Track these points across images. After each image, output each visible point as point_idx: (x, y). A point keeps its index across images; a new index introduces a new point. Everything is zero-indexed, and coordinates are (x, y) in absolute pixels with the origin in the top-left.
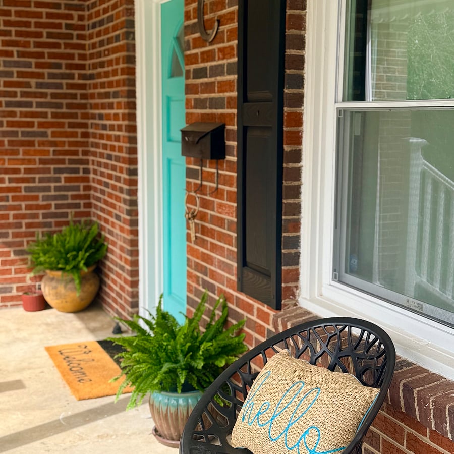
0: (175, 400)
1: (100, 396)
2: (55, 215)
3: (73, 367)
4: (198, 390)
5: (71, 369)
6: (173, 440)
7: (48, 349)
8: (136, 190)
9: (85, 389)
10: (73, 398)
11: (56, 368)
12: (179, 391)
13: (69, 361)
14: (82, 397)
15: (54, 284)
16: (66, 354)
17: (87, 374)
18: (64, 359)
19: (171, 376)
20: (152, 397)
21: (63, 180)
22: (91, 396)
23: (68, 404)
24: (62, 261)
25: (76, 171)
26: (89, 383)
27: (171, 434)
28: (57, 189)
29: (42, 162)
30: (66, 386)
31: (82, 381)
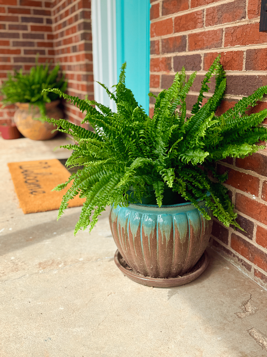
0: (150, 216)
1: (51, 209)
2: (24, 60)
3: (29, 180)
4: (188, 201)
5: (26, 182)
6: (146, 275)
7: (10, 165)
8: (90, 12)
9: (36, 201)
10: (20, 211)
11: (12, 181)
12: (160, 203)
13: (26, 175)
14: (29, 210)
15: (24, 115)
16: (25, 169)
17: (42, 186)
18: (23, 172)
19: (144, 179)
20: (114, 211)
21: (29, 28)
22: (40, 208)
23: (12, 218)
24: (28, 93)
25: (40, 21)
26: (42, 195)
27: (144, 266)
28: (25, 36)
29: (11, 11)
30: (17, 198)
31: (34, 193)
